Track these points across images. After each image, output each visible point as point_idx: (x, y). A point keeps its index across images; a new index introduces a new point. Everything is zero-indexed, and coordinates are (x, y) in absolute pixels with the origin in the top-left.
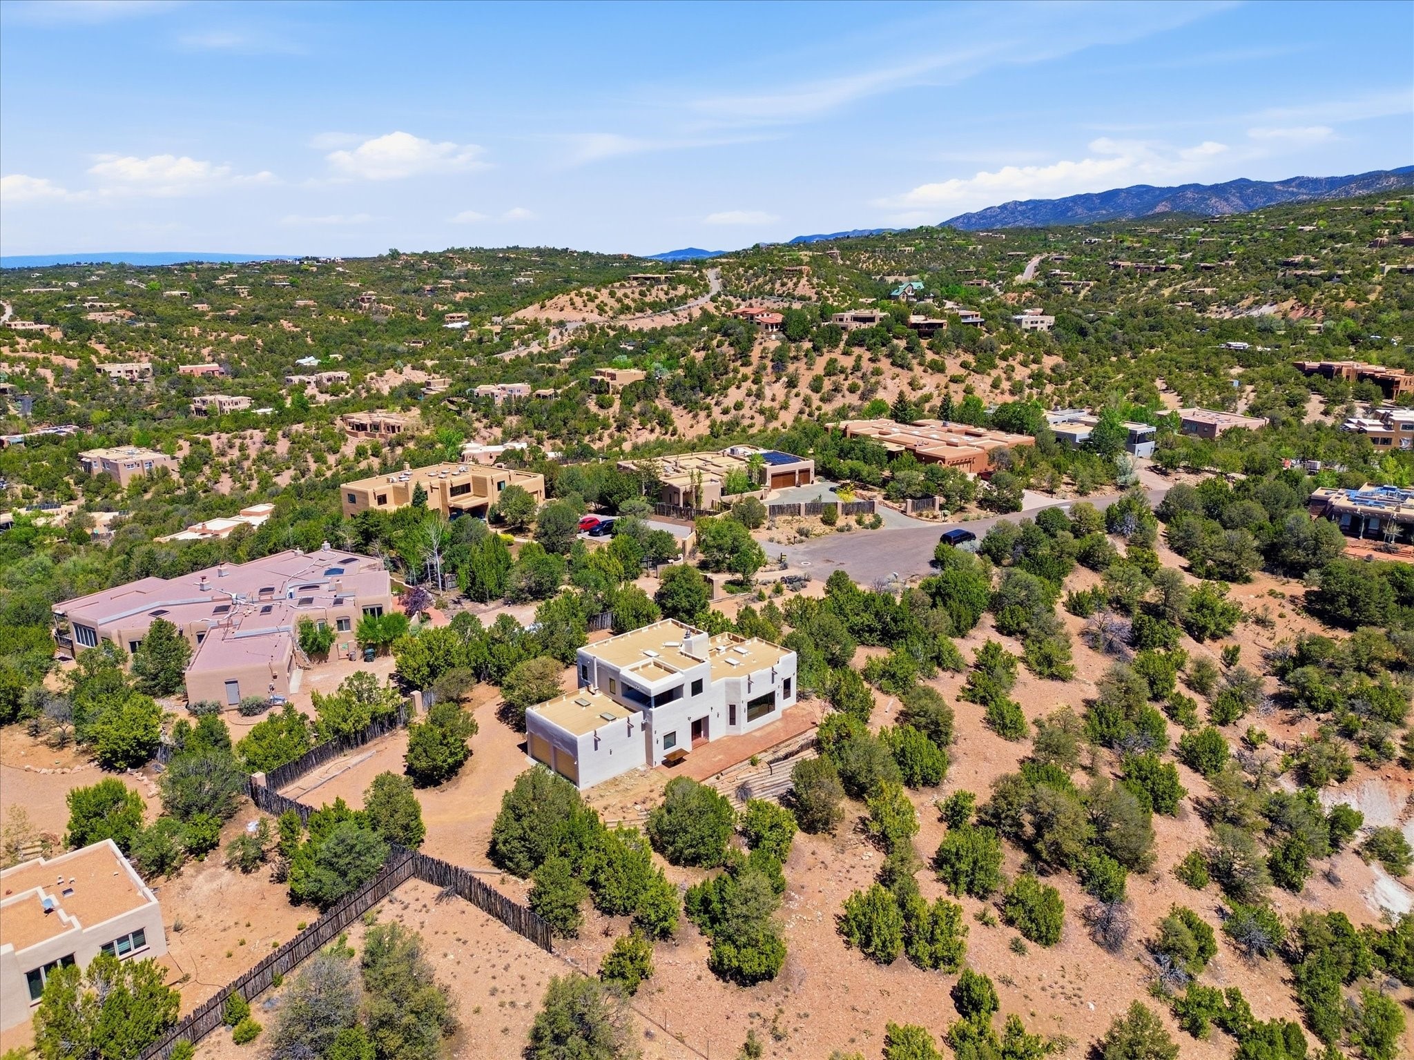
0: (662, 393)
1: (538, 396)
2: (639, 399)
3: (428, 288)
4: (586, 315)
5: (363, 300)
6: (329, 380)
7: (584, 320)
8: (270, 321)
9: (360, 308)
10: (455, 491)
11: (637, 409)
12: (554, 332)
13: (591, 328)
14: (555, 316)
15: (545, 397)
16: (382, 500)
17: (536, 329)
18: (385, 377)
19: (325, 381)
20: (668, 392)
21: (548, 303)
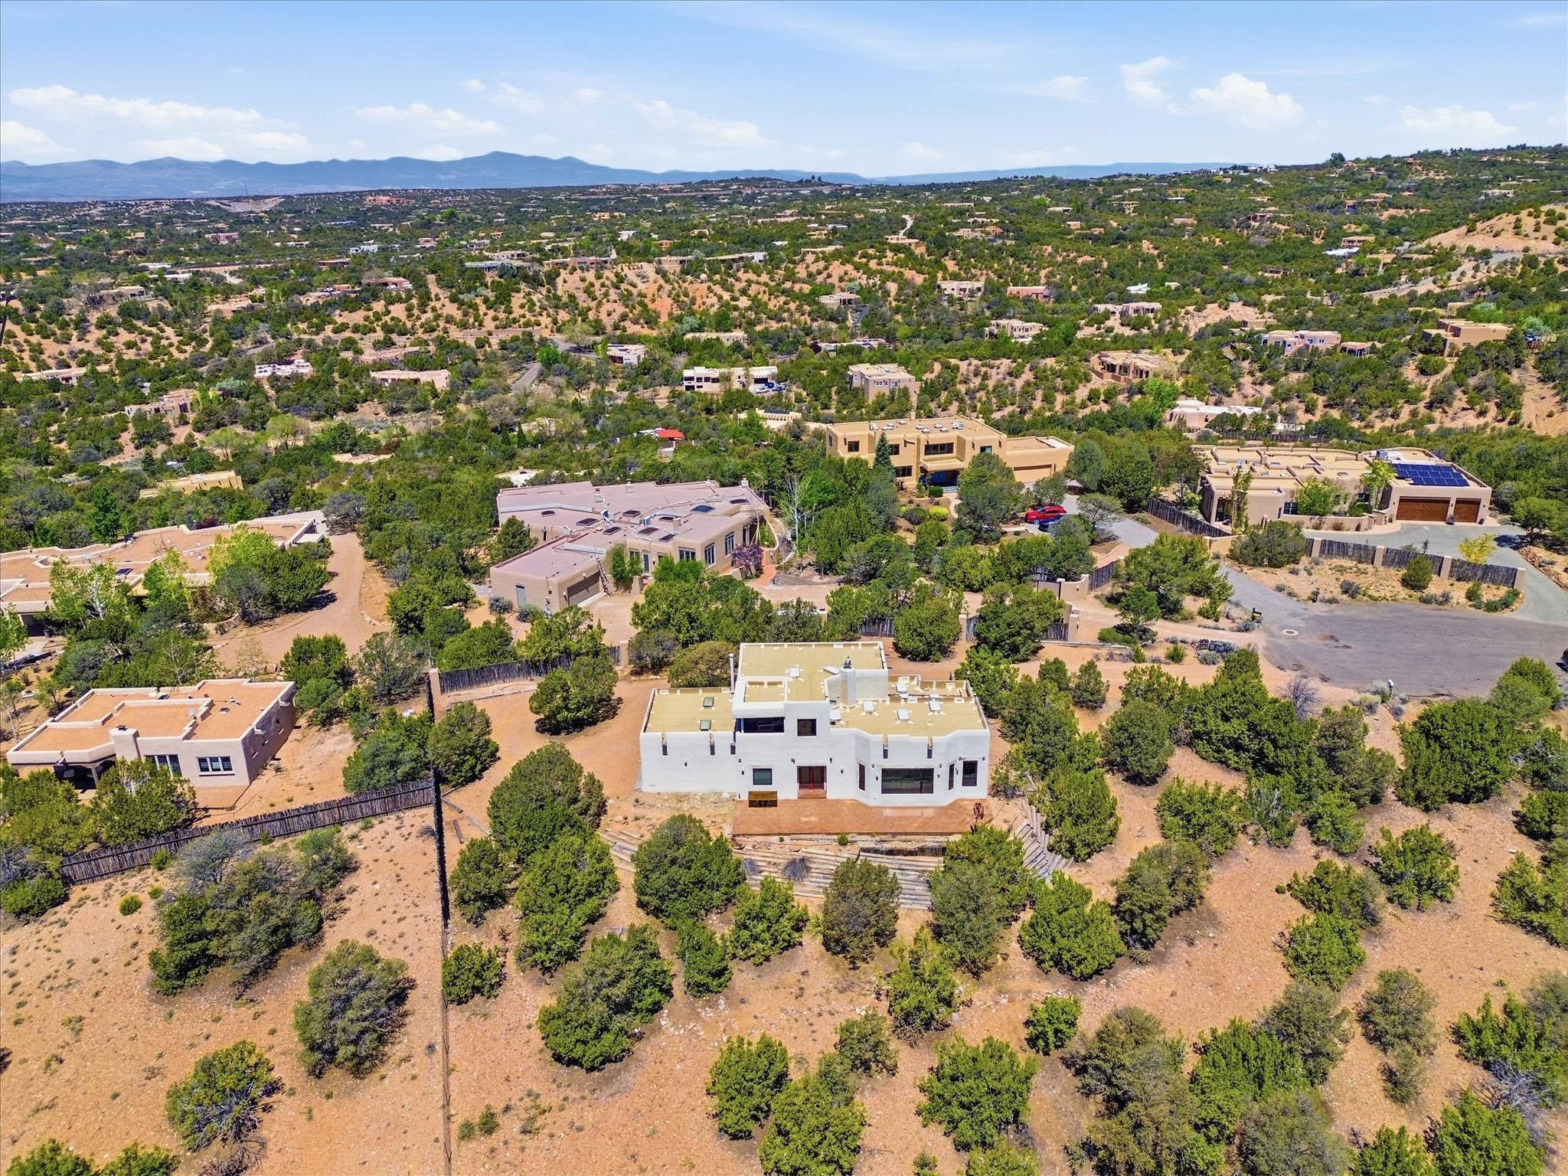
0: (1531, 361)
1: (1344, 349)
2: (1485, 367)
3: (1351, 202)
4: (1531, 243)
5: (1254, 219)
6: (1136, 311)
7: (1526, 250)
8: (1131, 241)
9: (1248, 227)
10: (931, 449)
11: (1472, 382)
12: (1467, 266)
13: (1531, 262)
14: (1480, 242)
15: (1351, 352)
16: (854, 446)
17: (1443, 260)
18: (1205, 313)
19: (1131, 312)
20: (1540, 360)
21: (1479, 225)
